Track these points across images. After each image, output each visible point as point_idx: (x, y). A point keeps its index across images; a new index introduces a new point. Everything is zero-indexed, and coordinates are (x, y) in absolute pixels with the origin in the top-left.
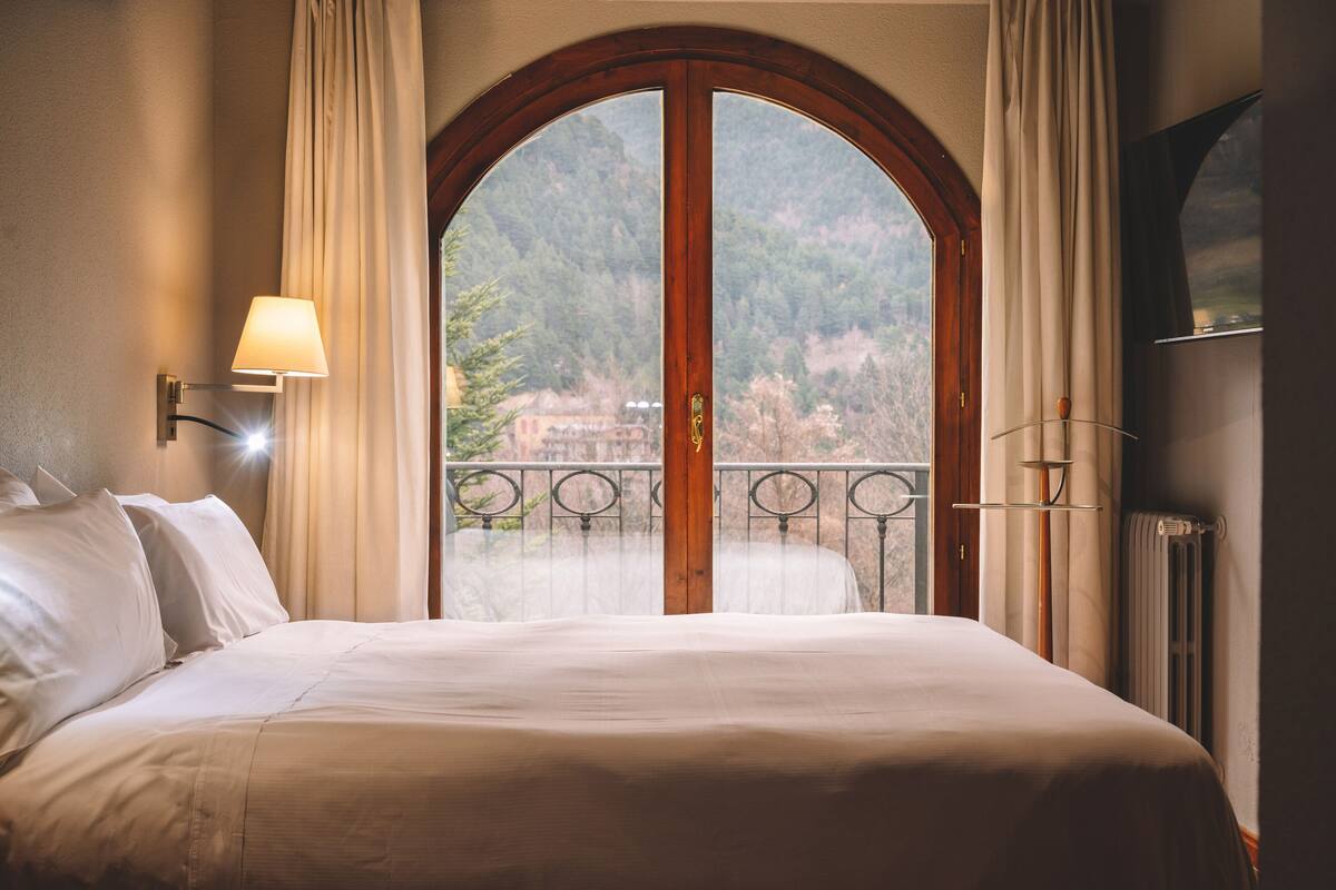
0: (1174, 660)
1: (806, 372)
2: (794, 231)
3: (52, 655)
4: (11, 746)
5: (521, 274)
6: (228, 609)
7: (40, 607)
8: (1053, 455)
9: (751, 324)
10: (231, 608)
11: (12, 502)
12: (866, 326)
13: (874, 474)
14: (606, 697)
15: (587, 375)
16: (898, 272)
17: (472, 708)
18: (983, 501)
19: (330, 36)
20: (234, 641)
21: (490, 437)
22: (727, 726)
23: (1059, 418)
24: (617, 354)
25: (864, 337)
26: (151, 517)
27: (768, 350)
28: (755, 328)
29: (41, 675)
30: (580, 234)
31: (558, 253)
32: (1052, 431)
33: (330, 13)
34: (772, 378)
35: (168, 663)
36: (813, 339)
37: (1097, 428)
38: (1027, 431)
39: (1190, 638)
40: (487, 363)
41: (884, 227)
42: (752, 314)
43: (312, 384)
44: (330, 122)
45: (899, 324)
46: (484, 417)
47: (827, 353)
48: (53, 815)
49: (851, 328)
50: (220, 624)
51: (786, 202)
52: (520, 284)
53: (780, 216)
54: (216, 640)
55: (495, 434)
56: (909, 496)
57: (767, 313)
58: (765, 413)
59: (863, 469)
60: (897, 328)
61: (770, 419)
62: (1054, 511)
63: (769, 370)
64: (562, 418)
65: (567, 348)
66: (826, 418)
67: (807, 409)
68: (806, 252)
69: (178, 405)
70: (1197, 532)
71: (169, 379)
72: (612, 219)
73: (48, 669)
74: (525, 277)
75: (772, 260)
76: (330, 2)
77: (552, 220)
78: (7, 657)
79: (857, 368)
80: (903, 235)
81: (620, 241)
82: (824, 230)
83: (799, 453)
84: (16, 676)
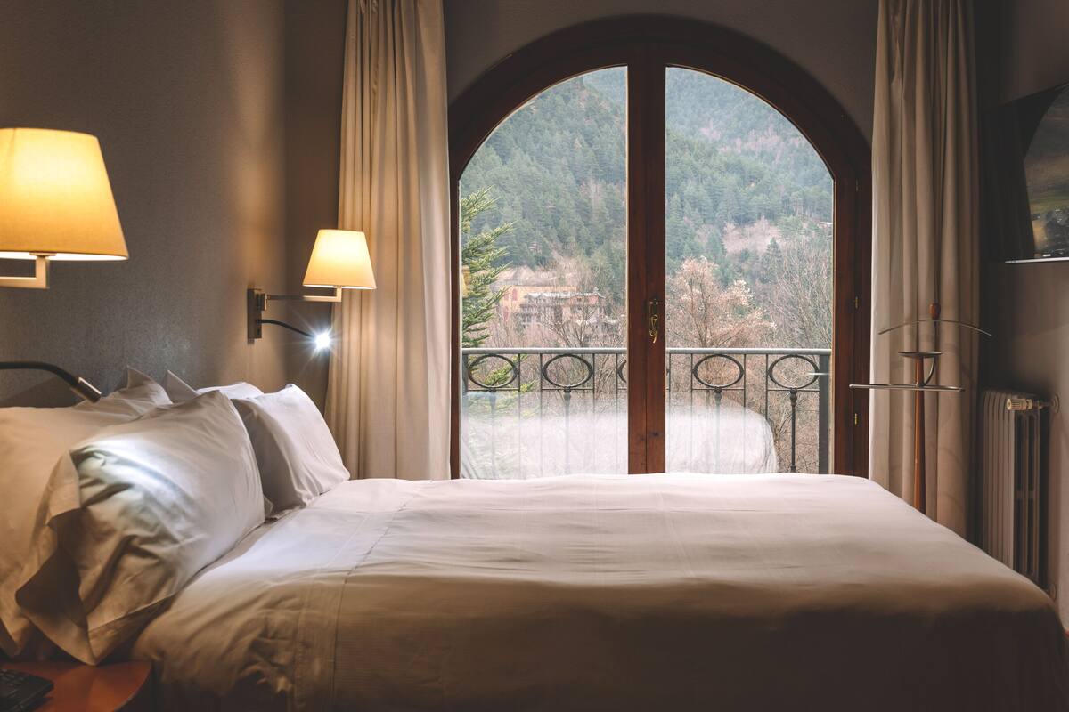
0: (1018, 503)
1: (725, 252)
2: (716, 142)
3: (189, 525)
4: (162, 595)
5: (503, 176)
6: (310, 476)
7: (180, 489)
8: (925, 347)
9: (682, 215)
10: (310, 474)
11: (152, 401)
12: (772, 216)
13: (787, 357)
14: (598, 552)
15: (555, 255)
16: (796, 174)
17: (500, 561)
18: (872, 382)
19: (374, 27)
20: (313, 499)
21: (484, 310)
22: (692, 579)
23: (930, 318)
24: (578, 239)
25: (770, 225)
26: (252, 408)
27: (695, 235)
28: (685, 218)
29: (183, 540)
30: (549, 145)
31: (532, 160)
32: (925, 329)
33: (375, 10)
34: (699, 260)
35: (266, 519)
36: (730, 226)
37: (960, 327)
38: (906, 328)
39: (1031, 488)
40: (481, 252)
41: (785, 139)
42: (683, 207)
43: (363, 294)
44: (375, 93)
45: (797, 215)
46: (479, 294)
47: (741, 238)
48: (194, 646)
49: (759, 219)
50: (303, 488)
51: (709, 119)
52: (502, 185)
53: (704, 131)
54: (301, 500)
55: (488, 308)
56: (814, 374)
57: (694, 207)
58: (693, 287)
59: (779, 353)
60: (795, 218)
61: (697, 291)
62: (927, 391)
63: (696, 253)
64: (536, 288)
65: (539, 233)
66: (741, 291)
67: (725, 282)
68: (725, 159)
69: (263, 312)
70: (1036, 408)
71: (256, 292)
72: (574, 133)
73: (187, 535)
74: (507, 178)
75: (698, 164)
76: (375, 2)
77: (527, 134)
78: (159, 528)
79: (764, 249)
80: (800, 144)
81: (580, 150)
82: (738, 142)
83: (720, 317)
84: (166, 543)
